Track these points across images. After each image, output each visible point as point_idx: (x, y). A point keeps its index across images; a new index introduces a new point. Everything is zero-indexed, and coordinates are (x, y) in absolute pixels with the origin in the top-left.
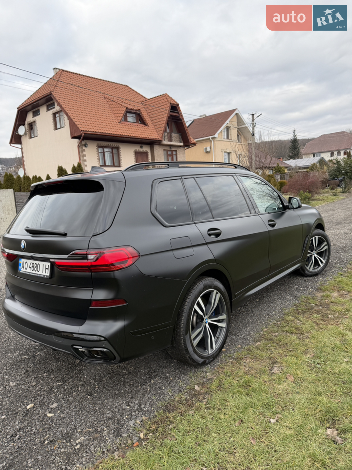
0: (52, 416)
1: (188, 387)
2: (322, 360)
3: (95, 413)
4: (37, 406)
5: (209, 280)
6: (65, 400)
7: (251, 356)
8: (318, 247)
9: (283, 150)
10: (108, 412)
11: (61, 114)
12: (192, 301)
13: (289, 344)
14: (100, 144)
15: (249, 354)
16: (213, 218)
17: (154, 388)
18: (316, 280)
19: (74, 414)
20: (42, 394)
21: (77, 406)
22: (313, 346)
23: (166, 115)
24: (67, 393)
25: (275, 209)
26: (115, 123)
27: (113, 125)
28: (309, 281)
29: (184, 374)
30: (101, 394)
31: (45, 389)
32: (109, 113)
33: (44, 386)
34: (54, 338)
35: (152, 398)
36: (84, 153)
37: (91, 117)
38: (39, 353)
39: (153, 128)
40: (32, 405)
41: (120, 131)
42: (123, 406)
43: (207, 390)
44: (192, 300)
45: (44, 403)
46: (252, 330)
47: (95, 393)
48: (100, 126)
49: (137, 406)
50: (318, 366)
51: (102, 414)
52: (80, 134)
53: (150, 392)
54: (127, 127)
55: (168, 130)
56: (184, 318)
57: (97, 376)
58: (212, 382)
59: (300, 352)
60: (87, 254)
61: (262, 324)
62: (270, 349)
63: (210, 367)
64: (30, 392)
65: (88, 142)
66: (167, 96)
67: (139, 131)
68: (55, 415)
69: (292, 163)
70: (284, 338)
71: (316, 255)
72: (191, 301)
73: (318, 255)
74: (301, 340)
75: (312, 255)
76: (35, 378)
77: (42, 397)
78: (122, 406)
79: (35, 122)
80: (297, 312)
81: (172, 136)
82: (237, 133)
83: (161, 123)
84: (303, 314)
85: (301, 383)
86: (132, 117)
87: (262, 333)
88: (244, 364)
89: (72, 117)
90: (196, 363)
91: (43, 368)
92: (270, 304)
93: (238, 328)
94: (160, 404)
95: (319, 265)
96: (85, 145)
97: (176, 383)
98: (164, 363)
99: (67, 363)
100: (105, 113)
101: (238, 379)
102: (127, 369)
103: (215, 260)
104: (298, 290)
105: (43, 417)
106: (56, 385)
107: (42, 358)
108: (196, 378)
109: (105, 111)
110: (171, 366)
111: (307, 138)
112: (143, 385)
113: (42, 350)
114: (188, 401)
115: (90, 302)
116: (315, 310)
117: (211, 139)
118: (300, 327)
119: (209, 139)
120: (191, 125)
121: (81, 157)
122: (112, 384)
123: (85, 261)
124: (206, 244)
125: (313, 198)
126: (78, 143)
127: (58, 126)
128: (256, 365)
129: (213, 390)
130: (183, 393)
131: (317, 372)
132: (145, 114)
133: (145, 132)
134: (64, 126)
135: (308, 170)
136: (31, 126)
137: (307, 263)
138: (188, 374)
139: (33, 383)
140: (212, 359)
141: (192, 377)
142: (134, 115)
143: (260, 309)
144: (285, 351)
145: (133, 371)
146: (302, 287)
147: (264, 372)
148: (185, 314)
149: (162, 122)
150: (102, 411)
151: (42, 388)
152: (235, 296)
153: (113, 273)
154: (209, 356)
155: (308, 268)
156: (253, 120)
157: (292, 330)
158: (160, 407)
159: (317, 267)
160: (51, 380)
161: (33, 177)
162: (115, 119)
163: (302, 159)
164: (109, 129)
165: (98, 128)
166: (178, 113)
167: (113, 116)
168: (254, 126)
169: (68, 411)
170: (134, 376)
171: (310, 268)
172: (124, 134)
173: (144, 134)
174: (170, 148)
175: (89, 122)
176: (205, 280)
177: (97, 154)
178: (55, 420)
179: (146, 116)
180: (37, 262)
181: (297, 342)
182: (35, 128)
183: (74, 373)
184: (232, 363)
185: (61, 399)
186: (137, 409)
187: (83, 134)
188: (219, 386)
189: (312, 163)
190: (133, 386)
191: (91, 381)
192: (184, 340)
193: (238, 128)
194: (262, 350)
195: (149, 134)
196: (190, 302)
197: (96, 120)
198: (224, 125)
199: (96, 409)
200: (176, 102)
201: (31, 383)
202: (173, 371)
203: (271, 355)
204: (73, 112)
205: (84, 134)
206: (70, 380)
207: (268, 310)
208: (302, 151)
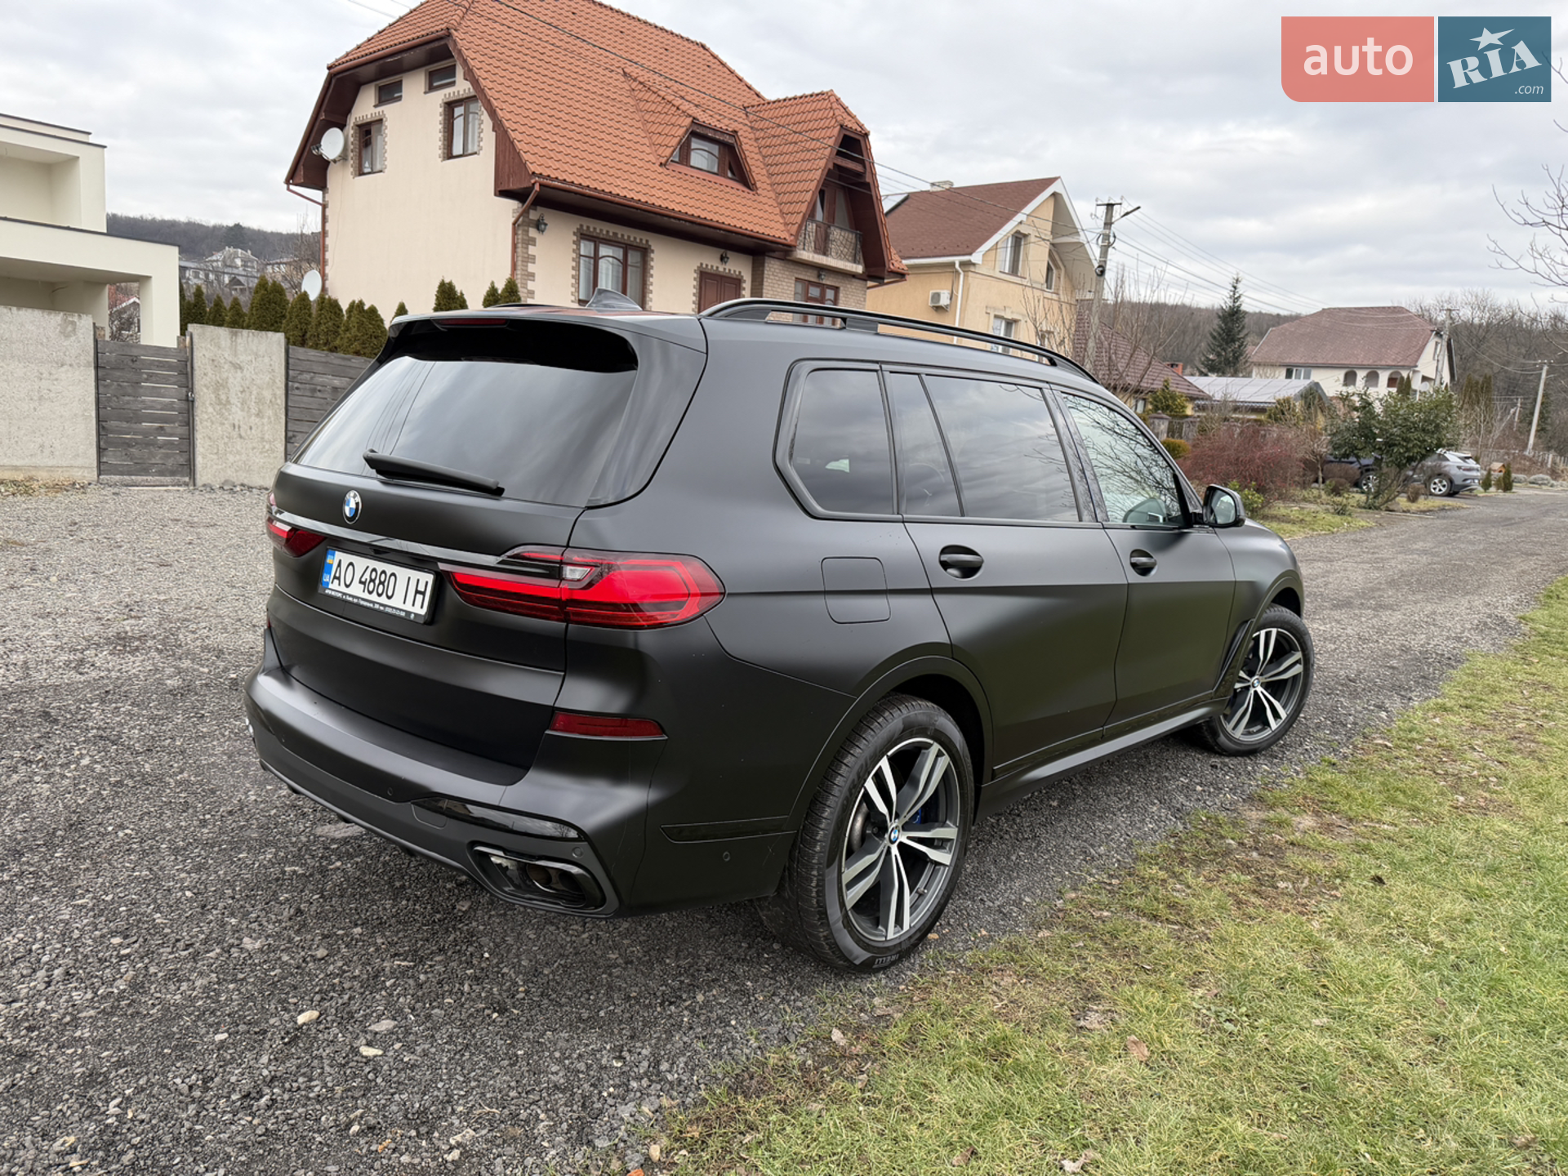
0: (375, 1056)
1: (810, 1030)
2: (1243, 1010)
3: (511, 1065)
4: (329, 1019)
5: (921, 710)
6: (418, 1015)
7: (1017, 968)
8: (1272, 666)
9: (1187, 339)
10: (554, 1068)
11: (473, 107)
12: (862, 766)
13: (1143, 948)
14: (588, 227)
15: (1013, 960)
16: (963, 515)
17: (703, 1018)
18: (1250, 768)
19: (445, 1059)
20: (347, 985)
21: (458, 1038)
22: (1219, 966)
23: (822, 163)
24: (426, 996)
25: (1157, 519)
26: (649, 165)
27: (641, 171)
28: (1226, 769)
29: (799, 988)
30: (533, 1012)
31: (357, 972)
32: (632, 130)
33: (352, 964)
34: (414, 814)
35: (694, 1045)
36: (532, 250)
37: (572, 134)
38: (338, 864)
39: (771, 202)
40: (315, 1014)
41: (659, 194)
42: (602, 1056)
43: (870, 1048)
44: (861, 761)
45: (351, 1015)
46: (1029, 890)
47: (515, 1007)
48: (597, 167)
49: (645, 1064)
50: (1229, 1026)
51: (536, 1072)
52: (525, 185)
53: (691, 1028)
54: (685, 184)
55: (819, 216)
56: (829, 814)
57: (523, 957)
58: (887, 1027)
59: (1176, 976)
60: (562, 563)
61: (1063, 877)
62: (1079, 956)
63: (883, 981)
64: (309, 975)
65: (551, 217)
66: (833, 99)
67: (722, 202)
68: (384, 1055)
69: (1214, 386)
70: (1130, 930)
71: (1260, 689)
72: (860, 763)
73: (1266, 689)
74: (1182, 943)
75: (1247, 688)
76: (325, 937)
77: (346, 997)
78: (598, 1056)
79: (380, 121)
80: (1177, 858)
81: (831, 237)
82: (1046, 257)
83: (801, 186)
84: (1198, 866)
85: (1168, 1070)
86: (706, 154)
87: (1059, 903)
88: (994, 988)
89: (507, 124)
90: (847, 960)
91: (351, 909)
92: (1093, 820)
93: (982, 878)
94: (717, 1068)
95: (1266, 724)
96: (539, 225)
97: (775, 1012)
98: (740, 947)
99: (429, 907)
100: (618, 125)
101: (972, 1029)
102: (622, 951)
103: (949, 649)
104: (1187, 790)
105: (347, 1055)
106: (391, 967)
107: (347, 880)
108: (837, 1006)
109: (619, 118)
110: (762, 960)
111: (1274, 311)
112: (671, 1003)
113: (350, 856)
114: (808, 1071)
115: (549, 714)
116: (1237, 860)
117: (957, 266)
118: (1183, 902)
119: (952, 264)
120: (897, 211)
121: (519, 263)
122: (571, 989)
123: (553, 583)
124: (932, 591)
125: (1266, 511)
126: (516, 215)
127: (457, 149)
128: (1032, 995)
129: (889, 1051)
130: (794, 1046)
131: (1224, 1045)
132: (752, 149)
133: (744, 209)
134: (476, 149)
135: (1262, 417)
136: (367, 133)
137: (1228, 711)
138: (814, 992)
139: (316, 949)
140: (894, 958)
141: (825, 1003)
142: (715, 149)
143: (1060, 831)
144: (1128, 970)
145: (639, 959)
146: (1201, 784)
147: (1055, 1020)
148: (834, 802)
149: (805, 186)
150: (536, 1062)
151: (345, 968)
152: (994, 775)
153: (636, 634)
154: (887, 945)
155: (1229, 727)
156: (1108, 224)
157: (1157, 910)
158: (720, 1076)
159: (1259, 727)
160: (377, 950)
161: (352, 305)
162: (648, 150)
163: (1247, 380)
164: (626, 184)
165: (589, 174)
166: (862, 162)
167: (646, 141)
168: (1109, 245)
169: (427, 1046)
170: (643, 973)
171: (1234, 728)
172: (671, 206)
173: (739, 215)
174: (819, 276)
175: (561, 148)
176: (909, 705)
177: (573, 260)
178: (386, 1067)
179: (753, 155)
180: (390, 568)
181: (1171, 947)
182: (378, 141)
183: (451, 938)
184: (954, 980)
185: (407, 1010)
186: (645, 1073)
187: (537, 187)
188: (911, 1042)
189: (1282, 395)
190: (638, 1002)
191: (505, 970)
192: (818, 880)
193: (1053, 245)
194: (1056, 954)
195: (756, 220)
196: (857, 767)
197: (585, 147)
198: (1010, 227)
199: (517, 1056)
200: (861, 126)
201: (310, 949)
202: (766, 975)
203: (1083, 975)
204: (512, 108)
205: (541, 185)
206: (438, 958)
207: (1085, 836)
208: (1253, 351)
